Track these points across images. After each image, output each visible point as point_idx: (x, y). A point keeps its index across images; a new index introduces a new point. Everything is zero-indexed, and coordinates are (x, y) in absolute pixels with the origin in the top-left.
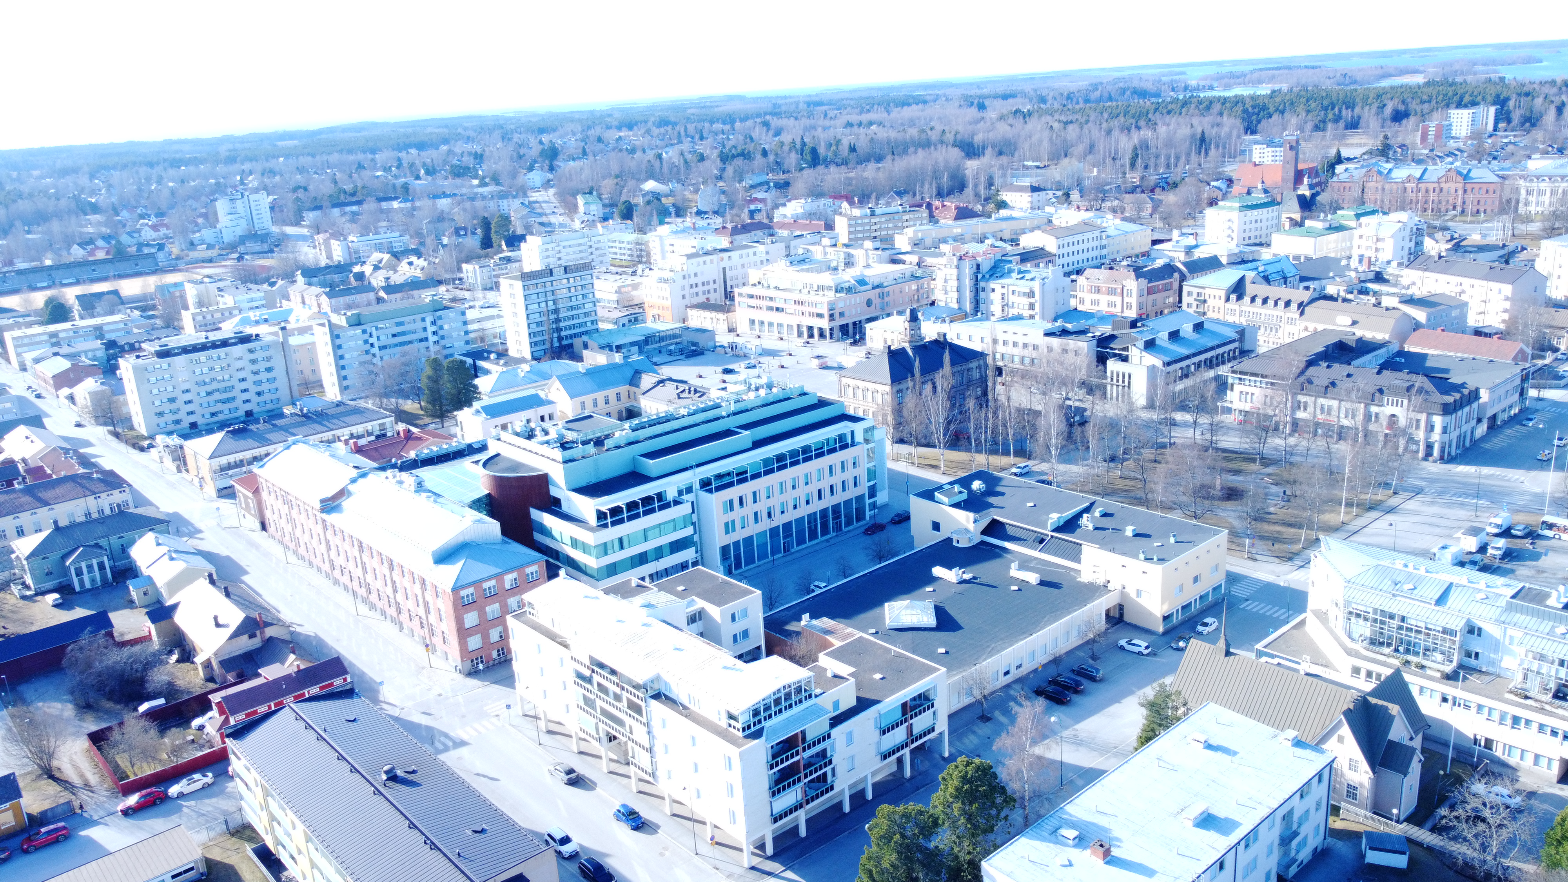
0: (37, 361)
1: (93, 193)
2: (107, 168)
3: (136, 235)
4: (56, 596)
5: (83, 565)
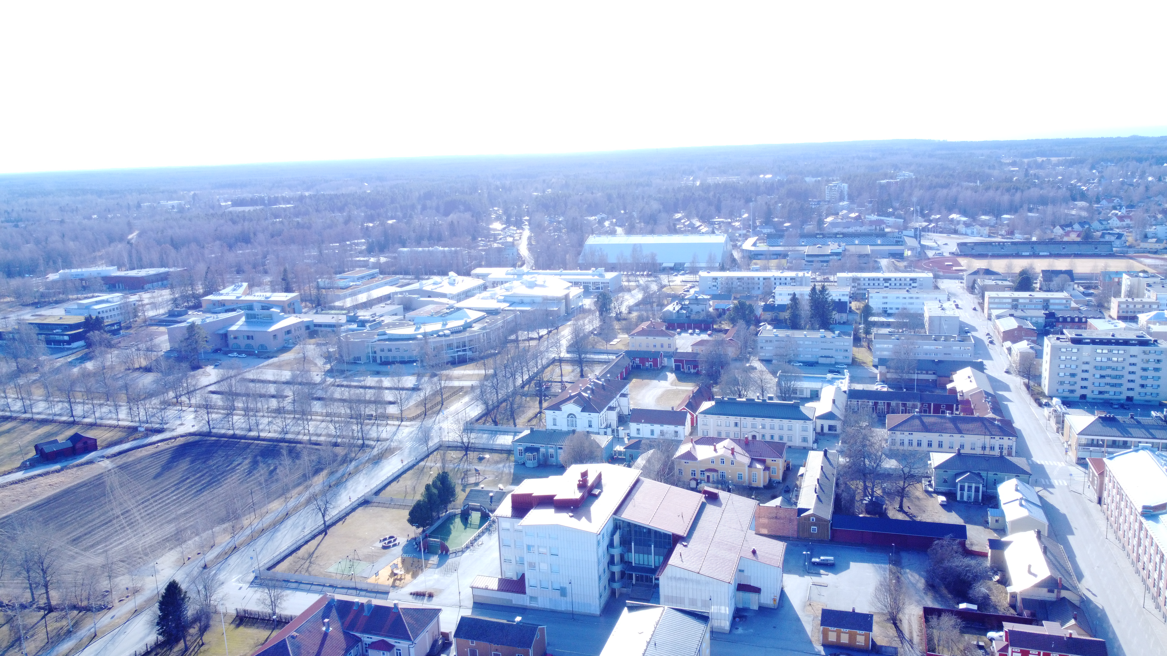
0: (998, 317)
3: (1104, 223)
4: (944, 498)
5: (966, 485)
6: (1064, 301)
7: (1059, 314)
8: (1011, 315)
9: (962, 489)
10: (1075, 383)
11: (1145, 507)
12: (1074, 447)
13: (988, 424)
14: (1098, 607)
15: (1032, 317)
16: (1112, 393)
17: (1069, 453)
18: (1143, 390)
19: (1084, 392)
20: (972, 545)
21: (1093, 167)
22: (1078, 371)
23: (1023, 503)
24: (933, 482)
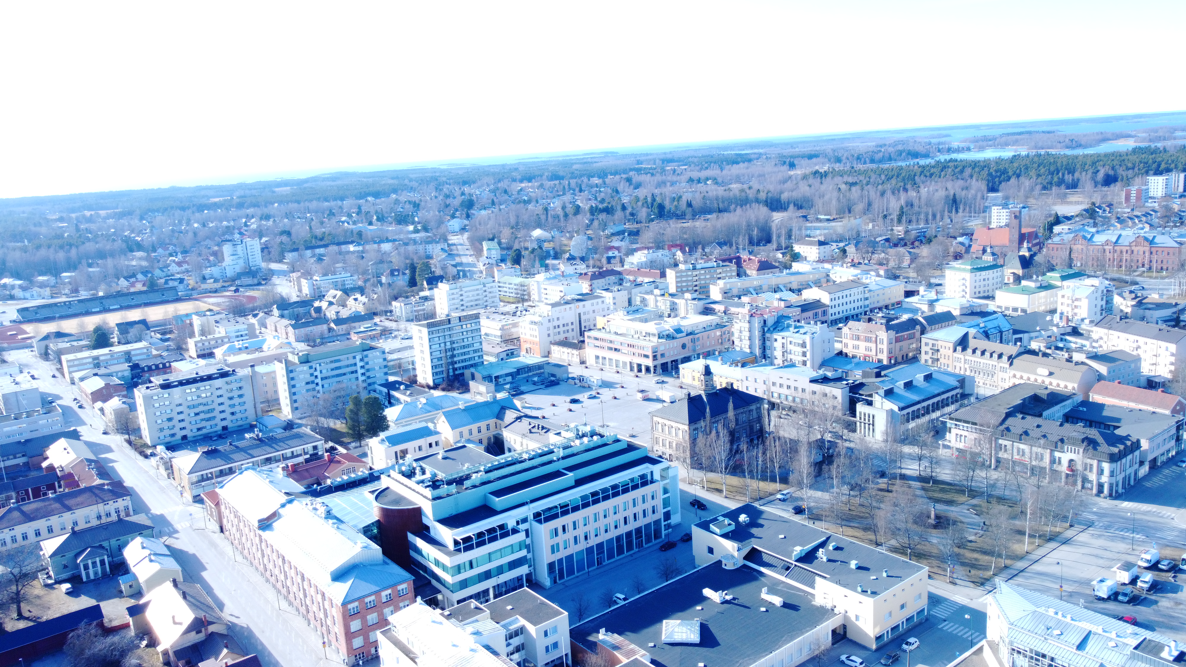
0: (82, 379)
1: (140, 233)
2: (153, 211)
3: (165, 270)
4: (68, 586)
5: (90, 562)
6: (145, 351)
7: (143, 364)
8: (96, 375)
9: (86, 567)
10: (174, 426)
11: (260, 521)
12: (187, 488)
13: (97, 492)
14: (242, 627)
15: (117, 372)
16: (208, 427)
17: (185, 495)
18: (234, 417)
19: (184, 433)
20: (111, 621)
21: (142, 218)
22: (174, 415)
23: (153, 557)
24: (51, 573)
